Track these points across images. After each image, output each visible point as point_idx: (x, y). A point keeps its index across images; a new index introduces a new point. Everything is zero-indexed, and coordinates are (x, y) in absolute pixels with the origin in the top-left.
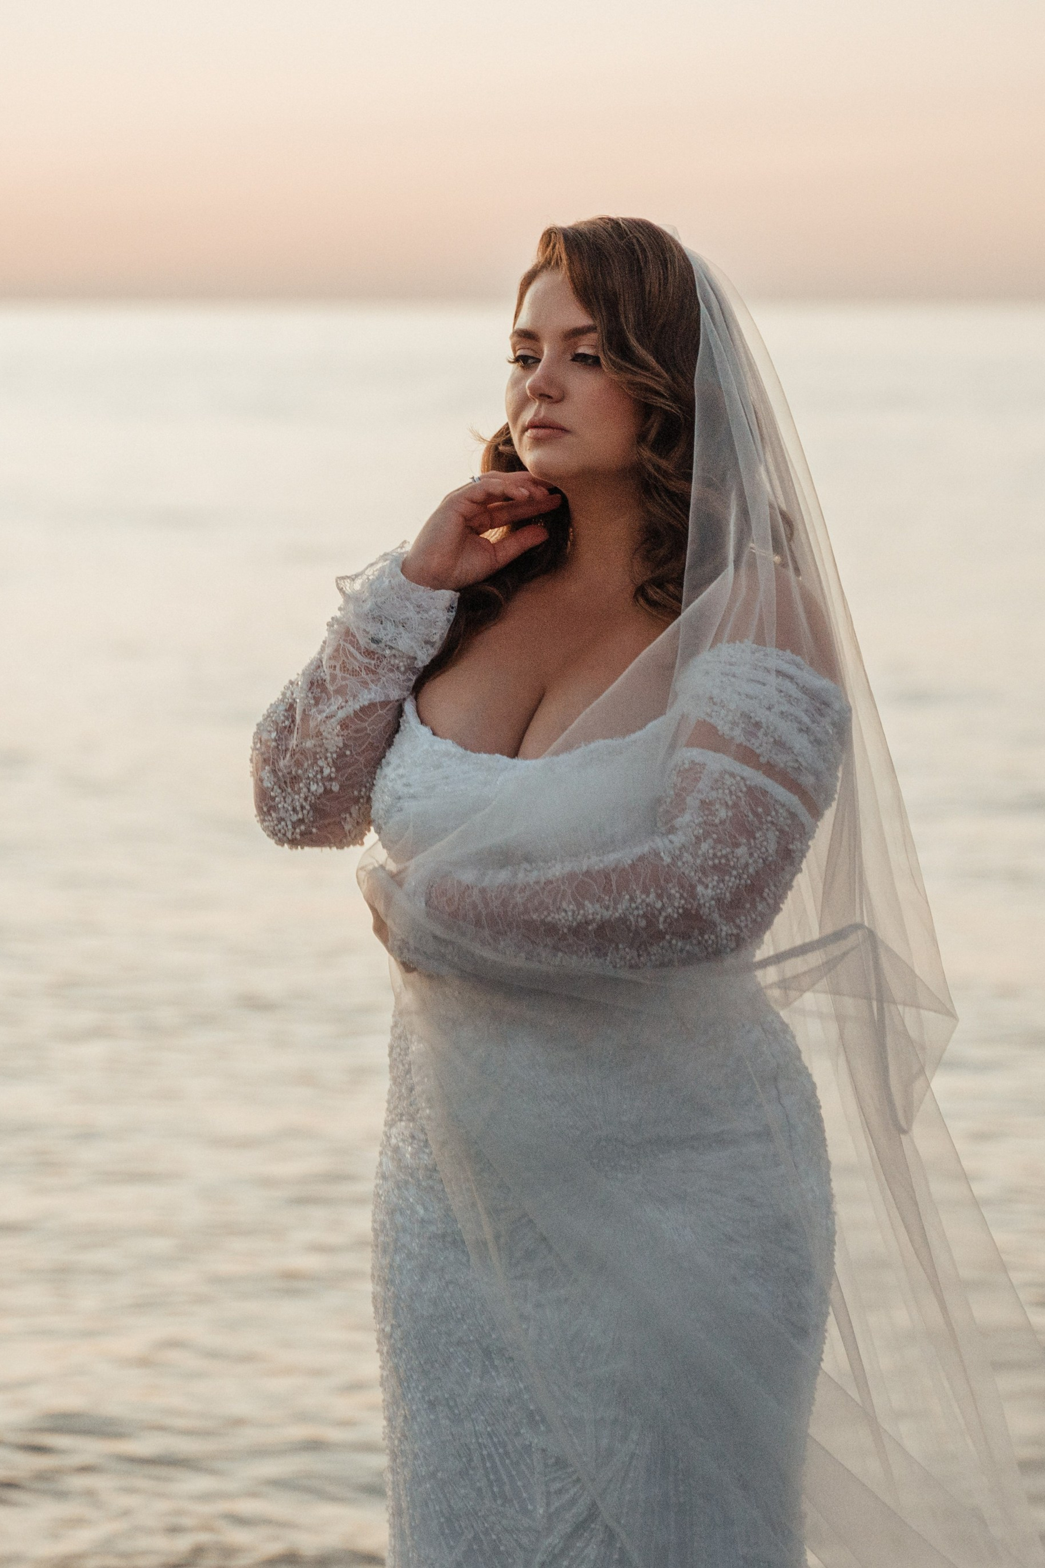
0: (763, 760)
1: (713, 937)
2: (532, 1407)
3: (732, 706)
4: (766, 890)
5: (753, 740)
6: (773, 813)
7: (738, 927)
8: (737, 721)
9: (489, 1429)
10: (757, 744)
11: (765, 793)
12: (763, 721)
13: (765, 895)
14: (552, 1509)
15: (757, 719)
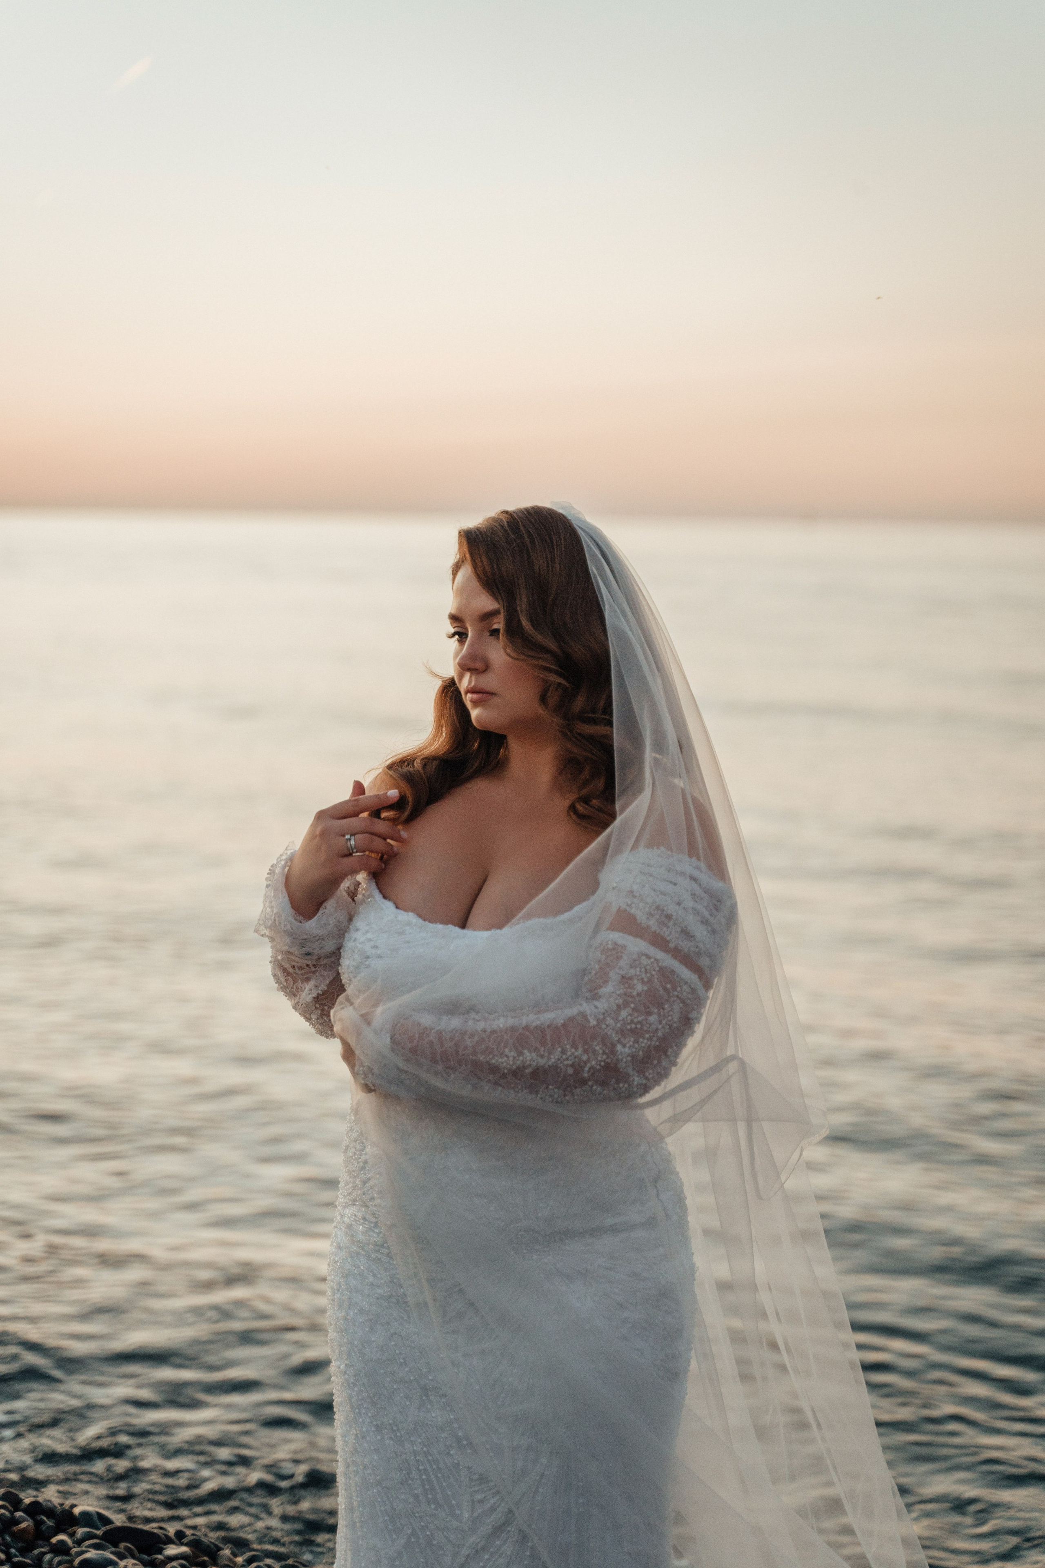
0: (671, 945)
1: (626, 1085)
2: (460, 1434)
3: (649, 900)
4: (670, 1050)
5: (665, 929)
6: (679, 989)
7: (647, 1078)
8: (652, 912)
9: (425, 1449)
10: (667, 933)
11: (673, 972)
12: (674, 914)
13: (669, 1053)
14: (476, 1514)
15: (669, 912)
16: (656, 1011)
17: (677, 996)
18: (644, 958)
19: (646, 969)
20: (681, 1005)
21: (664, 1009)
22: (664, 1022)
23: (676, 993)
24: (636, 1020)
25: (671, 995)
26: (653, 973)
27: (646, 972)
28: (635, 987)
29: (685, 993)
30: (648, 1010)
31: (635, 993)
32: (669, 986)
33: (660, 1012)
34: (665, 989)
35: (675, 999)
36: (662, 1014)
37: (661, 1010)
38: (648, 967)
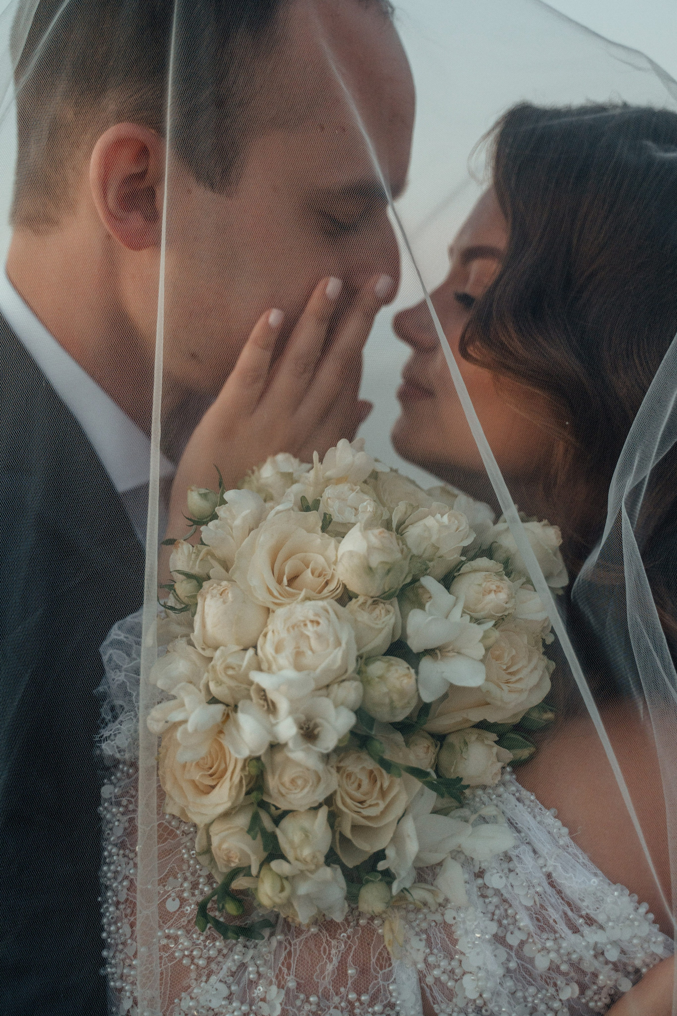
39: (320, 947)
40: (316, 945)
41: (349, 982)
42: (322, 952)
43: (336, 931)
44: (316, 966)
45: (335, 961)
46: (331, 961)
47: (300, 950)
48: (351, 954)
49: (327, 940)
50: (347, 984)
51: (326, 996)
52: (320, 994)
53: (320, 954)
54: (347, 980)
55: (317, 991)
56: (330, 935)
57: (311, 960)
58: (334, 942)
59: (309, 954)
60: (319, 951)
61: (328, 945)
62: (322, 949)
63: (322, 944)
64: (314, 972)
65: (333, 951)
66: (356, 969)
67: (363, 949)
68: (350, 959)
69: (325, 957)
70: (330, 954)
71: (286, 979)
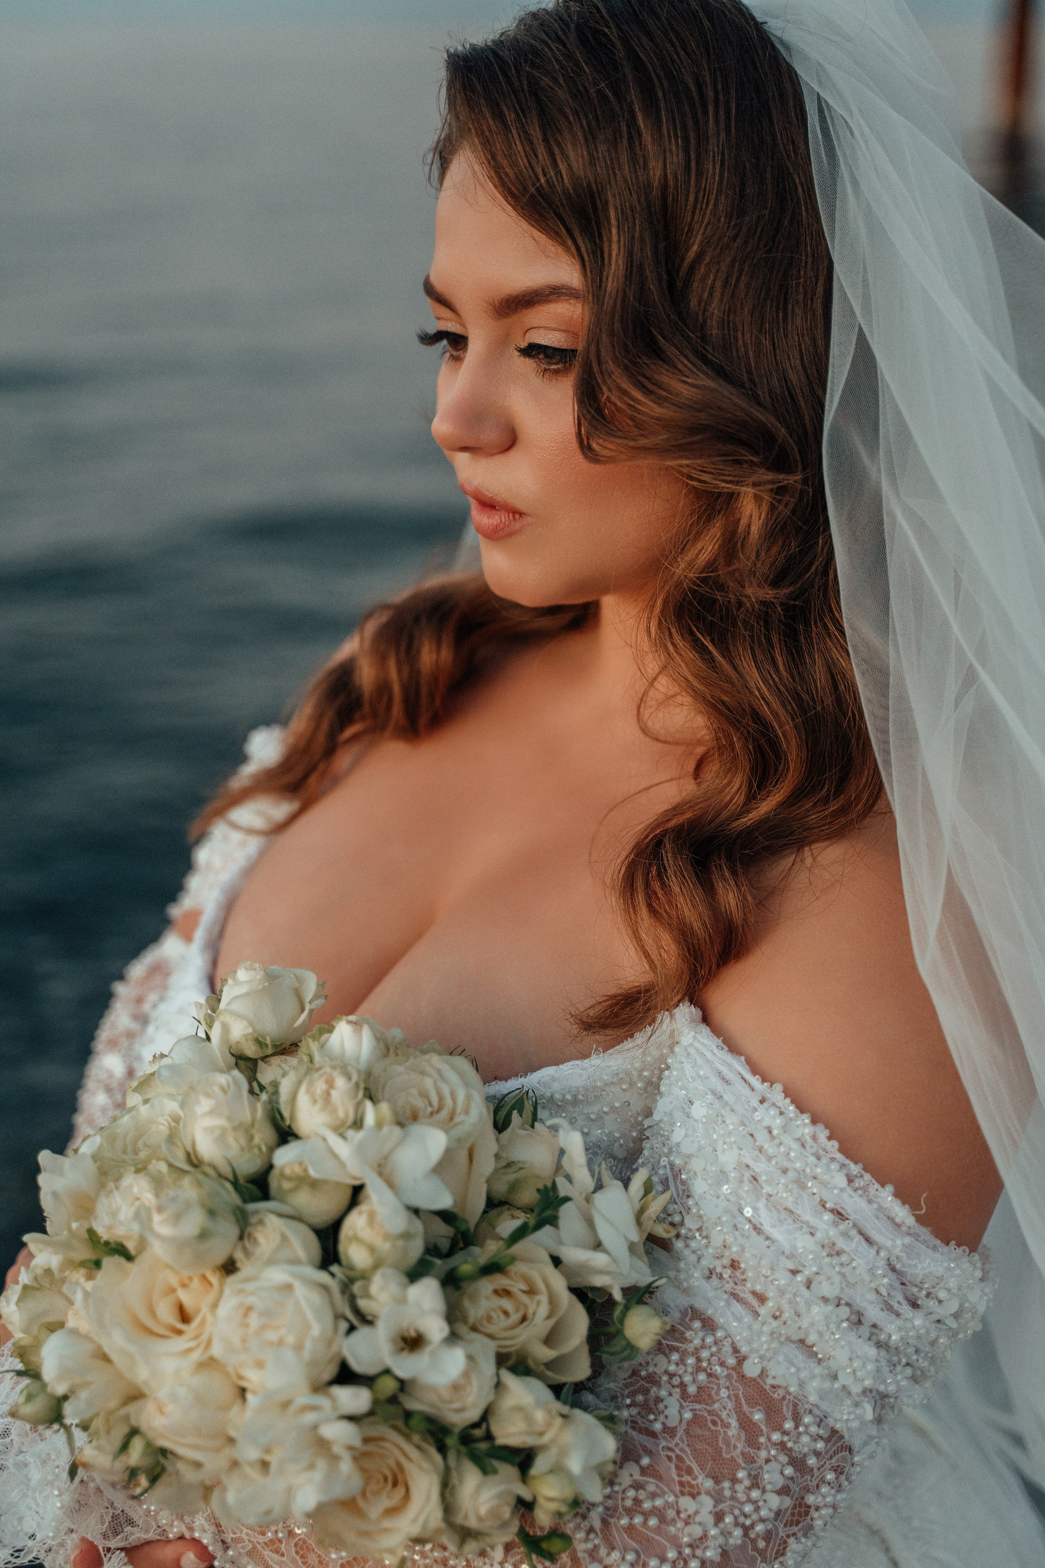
16: (709, 1484)
17: (782, 1445)
18: (697, 1324)
19: (699, 1360)
20: (789, 1471)
21: (734, 1481)
22: (728, 1519)
23: (776, 1437)
24: (647, 1505)
25: (762, 1440)
26: (718, 1369)
27: (698, 1369)
28: (661, 1406)
29: (805, 1439)
30: (686, 1478)
31: (658, 1426)
32: (758, 1416)
33: (722, 1490)
34: (746, 1424)
35: (773, 1452)
36: (727, 1493)
37: (726, 1484)
38: (705, 1354)
39: (706, 1425)
40: (700, 1427)
41: (763, 1427)
42: (713, 1428)
43: (710, 1395)
44: (717, 1445)
45: (734, 1423)
46: (727, 1426)
47: (688, 1445)
48: (743, 1401)
49: (709, 1412)
50: (762, 1431)
51: (750, 1460)
52: (743, 1465)
53: (712, 1431)
54: (759, 1427)
55: (738, 1465)
56: (707, 1404)
57: (708, 1444)
58: (716, 1406)
59: (701, 1441)
60: (709, 1429)
61: (713, 1415)
62: (710, 1424)
63: (706, 1421)
64: (721, 1452)
65: (724, 1415)
66: (760, 1410)
67: (749, 1386)
68: (745, 1408)
69: (719, 1428)
70: (722, 1421)
71: (697, 1485)
